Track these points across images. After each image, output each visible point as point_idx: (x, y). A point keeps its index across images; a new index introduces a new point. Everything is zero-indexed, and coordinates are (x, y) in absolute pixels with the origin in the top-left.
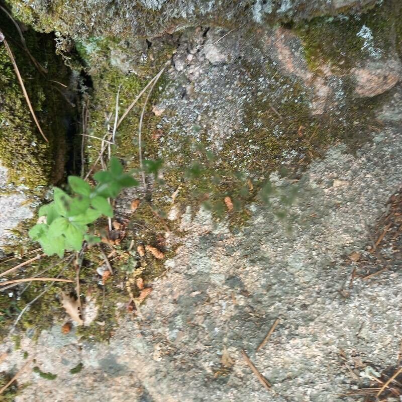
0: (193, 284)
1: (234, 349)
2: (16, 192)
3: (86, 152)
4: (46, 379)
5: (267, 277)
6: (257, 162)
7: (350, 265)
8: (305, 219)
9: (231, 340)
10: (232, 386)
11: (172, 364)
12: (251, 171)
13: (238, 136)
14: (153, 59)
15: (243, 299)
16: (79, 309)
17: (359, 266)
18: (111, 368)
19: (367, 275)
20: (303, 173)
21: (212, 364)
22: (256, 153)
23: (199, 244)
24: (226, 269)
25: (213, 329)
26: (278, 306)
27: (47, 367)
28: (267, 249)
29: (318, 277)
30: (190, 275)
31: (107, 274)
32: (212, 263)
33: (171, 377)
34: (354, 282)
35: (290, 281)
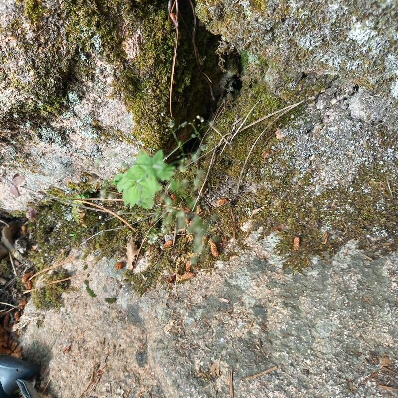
0: (227, 291)
1: (227, 365)
2: (135, 144)
3: (207, 140)
4: (88, 294)
5: (290, 326)
6: (344, 223)
7: (374, 365)
8: (357, 298)
9: (228, 356)
10: (206, 392)
11: (174, 342)
12: (334, 228)
13: (341, 191)
14: (300, 89)
15: (258, 330)
16: (136, 256)
17: (383, 372)
18: (133, 316)
19: (385, 385)
20: (381, 256)
21: (202, 364)
22: (347, 214)
23: (252, 263)
24: (260, 297)
25: (220, 338)
26: (284, 355)
27: (93, 286)
28: (304, 302)
29: (336, 355)
30: (229, 283)
31: (170, 243)
32: (252, 285)
33: (166, 352)
34: (369, 382)
35: (308, 342)
